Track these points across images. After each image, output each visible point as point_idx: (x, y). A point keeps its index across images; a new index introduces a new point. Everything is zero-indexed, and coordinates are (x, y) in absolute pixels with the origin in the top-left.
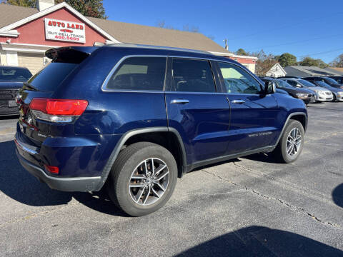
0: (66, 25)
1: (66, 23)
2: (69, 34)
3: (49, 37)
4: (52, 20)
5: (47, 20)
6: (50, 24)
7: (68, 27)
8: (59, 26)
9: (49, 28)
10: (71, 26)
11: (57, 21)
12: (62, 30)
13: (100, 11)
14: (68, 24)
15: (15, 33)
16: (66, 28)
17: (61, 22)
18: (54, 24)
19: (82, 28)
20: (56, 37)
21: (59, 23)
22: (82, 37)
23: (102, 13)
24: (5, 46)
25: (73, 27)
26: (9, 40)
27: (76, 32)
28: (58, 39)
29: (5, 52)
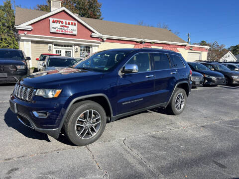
0: (64, 23)
1: (64, 21)
2: (66, 28)
3: (52, 30)
4: (55, 19)
5: (52, 19)
6: (53, 22)
7: (66, 24)
8: (59, 23)
9: (52, 25)
10: (67, 23)
11: (58, 20)
12: (61, 26)
13: (98, 14)
14: (66, 22)
15: (30, 28)
16: (64, 24)
17: (61, 20)
18: (56, 22)
19: (75, 25)
20: (57, 30)
21: (59, 21)
22: (75, 30)
23: (100, 16)
24: (23, 36)
25: (69, 24)
26: (26, 33)
27: (71, 27)
28: (58, 32)
29: (23, 40)
